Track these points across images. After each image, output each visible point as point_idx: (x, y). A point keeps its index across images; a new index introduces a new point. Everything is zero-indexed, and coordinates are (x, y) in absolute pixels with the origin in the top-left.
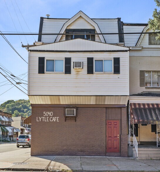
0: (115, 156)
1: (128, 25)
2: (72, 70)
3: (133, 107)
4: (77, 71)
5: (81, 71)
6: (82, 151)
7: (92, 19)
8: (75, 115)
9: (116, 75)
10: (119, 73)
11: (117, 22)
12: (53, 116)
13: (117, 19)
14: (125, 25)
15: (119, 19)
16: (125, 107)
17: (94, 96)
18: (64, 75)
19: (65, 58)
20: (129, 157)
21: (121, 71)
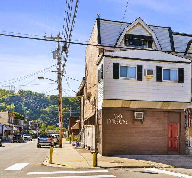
0: (176, 155)
1: (176, 34)
2: (144, 77)
3: (190, 112)
4: (148, 79)
5: (151, 79)
6: (147, 151)
7: (148, 26)
8: (143, 118)
9: (180, 83)
10: (183, 83)
11: (168, 31)
12: (122, 119)
13: (168, 28)
14: (173, 34)
15: (170, 29)
16: (184, 112)
17: (162, 101)
18: (136, 81)
19: (137, 65)
20: (186, 155)
21: (184, 80)
